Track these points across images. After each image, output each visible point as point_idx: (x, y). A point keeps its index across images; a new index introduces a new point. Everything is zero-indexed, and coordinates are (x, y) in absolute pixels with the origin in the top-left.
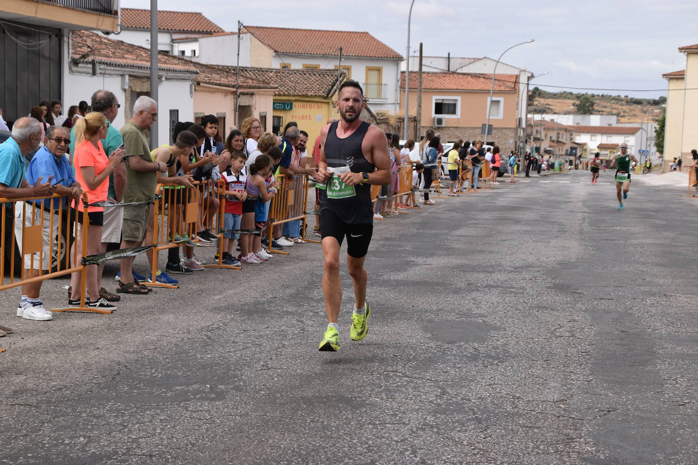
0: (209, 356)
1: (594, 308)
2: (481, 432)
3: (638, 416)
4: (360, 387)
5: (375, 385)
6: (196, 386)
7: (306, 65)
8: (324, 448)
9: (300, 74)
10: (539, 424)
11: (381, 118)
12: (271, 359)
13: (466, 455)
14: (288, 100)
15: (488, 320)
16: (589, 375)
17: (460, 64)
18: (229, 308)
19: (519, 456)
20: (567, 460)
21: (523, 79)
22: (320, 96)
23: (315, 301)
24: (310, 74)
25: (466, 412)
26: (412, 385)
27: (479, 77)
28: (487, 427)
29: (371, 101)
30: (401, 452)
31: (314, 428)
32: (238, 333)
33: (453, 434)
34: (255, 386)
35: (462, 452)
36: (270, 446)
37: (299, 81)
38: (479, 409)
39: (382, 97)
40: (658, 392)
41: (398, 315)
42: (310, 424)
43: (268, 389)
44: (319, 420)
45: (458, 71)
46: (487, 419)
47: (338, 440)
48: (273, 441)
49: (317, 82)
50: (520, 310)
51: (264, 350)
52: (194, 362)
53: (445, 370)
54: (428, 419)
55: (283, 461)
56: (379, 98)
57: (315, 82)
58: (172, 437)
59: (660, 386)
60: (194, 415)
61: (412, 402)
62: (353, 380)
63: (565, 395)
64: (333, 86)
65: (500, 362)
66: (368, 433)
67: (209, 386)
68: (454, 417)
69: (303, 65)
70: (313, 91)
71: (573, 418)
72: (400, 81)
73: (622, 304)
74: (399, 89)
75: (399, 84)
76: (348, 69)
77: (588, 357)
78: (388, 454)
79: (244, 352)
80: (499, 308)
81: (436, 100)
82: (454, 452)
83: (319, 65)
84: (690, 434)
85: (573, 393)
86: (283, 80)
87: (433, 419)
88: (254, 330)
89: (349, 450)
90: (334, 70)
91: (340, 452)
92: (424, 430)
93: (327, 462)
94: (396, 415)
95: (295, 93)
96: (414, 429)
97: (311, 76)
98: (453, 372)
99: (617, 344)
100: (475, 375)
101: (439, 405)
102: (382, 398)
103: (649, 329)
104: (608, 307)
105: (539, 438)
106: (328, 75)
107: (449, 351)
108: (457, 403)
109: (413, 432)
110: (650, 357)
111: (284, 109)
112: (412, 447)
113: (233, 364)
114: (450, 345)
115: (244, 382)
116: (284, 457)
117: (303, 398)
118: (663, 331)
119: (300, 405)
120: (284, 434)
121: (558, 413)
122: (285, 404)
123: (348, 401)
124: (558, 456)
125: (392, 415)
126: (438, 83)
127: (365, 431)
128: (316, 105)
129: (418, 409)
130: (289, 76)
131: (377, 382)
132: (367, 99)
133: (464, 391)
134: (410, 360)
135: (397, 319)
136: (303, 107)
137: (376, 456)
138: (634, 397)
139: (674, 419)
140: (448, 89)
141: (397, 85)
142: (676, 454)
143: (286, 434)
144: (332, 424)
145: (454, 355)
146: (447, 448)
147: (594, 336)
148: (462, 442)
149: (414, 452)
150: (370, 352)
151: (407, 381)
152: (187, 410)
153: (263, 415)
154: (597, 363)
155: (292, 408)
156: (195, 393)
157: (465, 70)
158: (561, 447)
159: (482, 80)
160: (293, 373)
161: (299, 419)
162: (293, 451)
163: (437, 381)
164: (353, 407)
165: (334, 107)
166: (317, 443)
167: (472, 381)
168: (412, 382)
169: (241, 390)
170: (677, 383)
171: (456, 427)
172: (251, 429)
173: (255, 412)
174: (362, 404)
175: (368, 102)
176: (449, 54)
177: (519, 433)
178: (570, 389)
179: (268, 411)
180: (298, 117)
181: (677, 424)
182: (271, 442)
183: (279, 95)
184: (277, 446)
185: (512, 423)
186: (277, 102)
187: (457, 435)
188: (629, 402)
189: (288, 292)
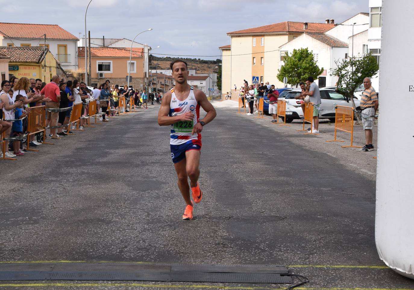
1: (209, 171)
2: (173, 231)
3: (243, 219)
4: (106, 214)
5: (113, 212)
6: (21, 218)
7: (23, 44)
8: (99, 242)
9: (22, 50)
10: (199, 226)
11: (69, 74)
12: (54, 203)
13: (169, 241)
14: (16, 65)
15: (159, 179)
16: (216, 202)
17: (110, 42)
18: (19, 180)
19: (194, 240)
20: (217, 240)
21: (146, 50)
22: (34, 62)
23: (65, 174)
24: (27, 50)
25: (163, 222)
26: (132, 212)
27: (122, 50)
28: (175, 229)
29: (62, 64)
30: (138, 242)
32: (31, 192)
33: (159, 232)
34: (52, 216)
35: (166, 240)
36: (73, 243)
37: (22, 54)
38: (168, 221)
39: (68, 62)
40: (250, 208)
41: (112, 179)
42: (88, 232)
43: (59, 217)
44: (91, 230)
45: (109, 47)
46: (174, 225)
48: (73, 241)
49: (32, 54)
50: (173, 174)
51: (49, 199)
52: (14, 207)
53: (145, 204)
54: (145, 226)
55: (82, 249)
56: (66, 62)
58: (21, 242)
59: (250, 205)
60: (27, 231)
61: (135, 219)
62: (101, 211)
63: (207, 212)
64: (41, 56)
65: (171, 199)
66: (118, 234)
67: (28, 218)
68: (158, 225)
69: (21, 44)
70: (30, 59)
71: (214, 222)
72: (77, 53)
73: (222, 168)
74: (77, 57)
75: (77, 54)
76: (47, 46)
77: (213, 194)
78: (132, 243)
79: (38, 201)
80: (162, 173)
81: (98, 63)
82: (163, 240)
83: (31, 44)
84: (269, 224)
85: (211, 211)
86: (12, 53)
87: (148, 226)
88: (39, 190)
89: (112, 242)
90: (39, 47)
91: (108, 244)
92: (145, 231)
94: (129, 226)
95: (20, 61)
96: (140, 231)
98: (149, 204)
99: (225, 187)
100: (161, 206)
101: (148, 220)
102: (119, 219)
103: (238, 179)
104: (216, 170)
105: (201, 231)
106: (38, 50)
107: (144, 195)
108: (157, 219)
109: (140, 232)
110: (242, 193)
111: (14, 70)
112: (142, 239)
113: (35, 207)
114: (143, 192)
115: (45, 215)
116: (81, 247)
117: (80, 221)
118: (245, 180)
119: (79, 223)
121: (207, 220)
122: (71, 224)
123: (103, 221)
124: (212, 238)
125: (127, 226)
126: (99, 53)
127: (117, 233)
128: (32, 67)
129: (139, 223)
131: (113, 211)
132: (60, 63)
133: (158, 213)
134: (126, 200)
135: (112, 181)
136: (25, 68)
137: (126, 244)
138: (239, 211)
140: (105, 57)
141: (76, 54)
142: (264, 233)
143: (78, 237)
144: (99, 231)
145: (147, 197)
146: (159, 239)
147: (213, 184)
148: (165, 236)
149: (144, 241)
150: (104, 197)
151: (128, 210)
152: (22, 230)
153: (63, 229)
154: (218, 197)
155: (75, 225)
156: (22, 221)
157: (113, 46)
158: (212, 234)
159: (123, 51)
160: (69, 209)
161: (81, 230)
162: (85, 244)
163: (143, 209)
164: (106, 224)
165: (43, 68)
167: (160, 208)
168: (131, 210)
169: (46, 219)
170: (257, 203)
171: (160, 229)
172: (59, 236)
173: (58, 228)
174: (110, 222)
175: (61, 65)
177: (191, 230)
178: (209, 209)
179: (64, 228)
180: (22, 74)
181: (262, 221)
182: (72, 241)
183: (10, 62)
184: (75, 243)
185: (186, 226)
186: (10, 66)
187: (162, 233)
188: (238, 213)
189: (48, 170)
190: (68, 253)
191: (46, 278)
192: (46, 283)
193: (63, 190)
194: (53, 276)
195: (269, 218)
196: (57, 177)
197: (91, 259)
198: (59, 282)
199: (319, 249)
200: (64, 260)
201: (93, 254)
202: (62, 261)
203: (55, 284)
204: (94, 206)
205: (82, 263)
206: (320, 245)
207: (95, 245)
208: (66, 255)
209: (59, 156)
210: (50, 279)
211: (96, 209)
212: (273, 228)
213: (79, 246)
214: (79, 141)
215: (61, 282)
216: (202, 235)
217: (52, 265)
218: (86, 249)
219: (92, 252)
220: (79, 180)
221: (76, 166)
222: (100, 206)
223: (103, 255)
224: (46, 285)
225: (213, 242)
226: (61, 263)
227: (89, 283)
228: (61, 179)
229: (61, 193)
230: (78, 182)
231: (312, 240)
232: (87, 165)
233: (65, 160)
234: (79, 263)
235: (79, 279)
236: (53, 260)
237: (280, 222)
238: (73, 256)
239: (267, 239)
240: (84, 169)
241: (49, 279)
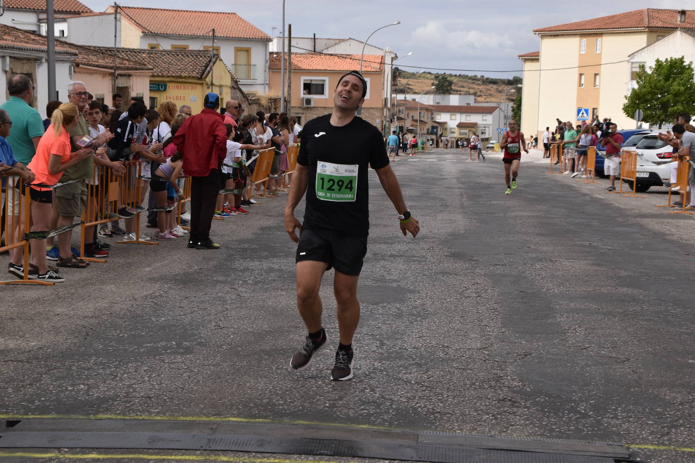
0: (163, 319)
1: (492, 273)
2: (423, 373)
3: (550, 358)
6: (163, 344)
7: (174, 45)
8: (296, 389)
9: (173, 55)
10: (469, 367)
11: (253, 99)
12: (220, 320)
13: (417, 391)
14: (163, 81)
17: (326, 45)
18: (162, 279)
20: (500, 393)
21: (388, 60)
22: (193, 77)
23: (241, 271)
24: (182, 55)
25: (406, 359)
27: (346, 58)
28: (427, 371)
29: (242, 82)
31: (281, 373)
33: (401, 376)
34: (216, 342)
35: (412, 389)
36: (249, 388)
37: (173, 62)
39: (252, 78)
40: (563, 340)
43: (228, 344)
44: (282, 367)
45: (323, 53)
46: (425, 364)
47: (305, 382)
48: (250, 385)
49: (190, 64)
52: (152, 324)
54: (376, 364)
55: (265, 399)
56: (249, 78)
57: (188, 64)
58: (161, 383)
62: (301, 336)
63: (486, 344)
64: (206, 67)
67: (174, 343)
68: (398, 363)
69: (172, 45)
70: (187, 72)
71: (498, 361)
72: (268, 62)
74: (267, 70)
75: (268, 65)
76: (217, 50)
81: (304, 80)
82: (405, 389)
83: (188, 46)
84: (595, 370)
86: (156, 61)
87: (380, 364)
88: (195, 297)
90: (203, 51)
91: (309, 392)
93: (302, 399)
95: (169, 74)
97: (184, 57)
100: (404, 330)
101: (382, 354)
103: (543, 289)
104: (504, 271)
105: (474, 377)
106: (201, 56)
109: (366, 374)
111: (158, 90)
114: (375, 306)
115: (205, 339)
116: (264, 396)
117: (263, 351)
118: (556, 290)
119: (261, 356)
120: (257, 379)
122: (248, 356)
124: (492, 390)
126: (306, 64)
128: (190, 86)
130: (162, 58)
132: (237, 80)
136: (178, 88)
137: (342, 394)
138: (543, 344)
139: (580, 360)
140: (316, 70)
141: (266, 65)
143: (259, 379)
148: (410, 382)
153: (233, 365)
155: (256, 359)
157: (331, 51)
158: (493, 383)
159: (348, 60)
160: (245, 331)
161: (265, 367)
162: (271, 392)
165: (209, 88)
166: (288, 385)
172: (227, 376)
173: (225, 363)
176: (315, 35)
179: (236, 362)
180: (172, 98)
181: (583, 364)
182: (248, 384)
183: (153, 76)
184: (254, 388)
185: (448, 366)
186: (151, 83)
187: (405, 376)
188: (541, 348)
189: (211, 263)
190: (241, 405)
191: (202, 447)
192: (201, 454)
193: (237, 298)
194: (215, 443)
195: (597, 358)
196: (228, 275)
197: (281, 416)
198: (223, 454)
199: (688, 418)
200: (234, 417)
201: (284, 408)
202: (231, 419)
203: (217, 457)
204: (289, 327)
205: (265, 423)
206: (690, 412)
207: (287, 393)
208: (239, 409)
209: (233, 240)
210: (209, 449)
211: (292, 331)
212: (603, 378)
213: (261, 394)
214: (266, 216)
215: (228, 453)
216: (474, 384)
217: (213, 424)
218: (273, 399)
219: (282, 405)
220: (264, 283)
221: (260, 258)
222: (298, 327)
223: (299, 410)
224: (201, 458)
225: (494, 396)
226: (229, 421)
227: (275, 458)
228: (234, 280)
229: (232, 303)
230: (262, 285)
231: (675, 402)
232: (280, 257)
233: (241, 246)
234: (259, 422)
235: (259, 450)
236: (216, 415)
237: (618, 366)
238: (250, 411)
239: (591, 397)
240: (274, 263)
241: (207, 448)
